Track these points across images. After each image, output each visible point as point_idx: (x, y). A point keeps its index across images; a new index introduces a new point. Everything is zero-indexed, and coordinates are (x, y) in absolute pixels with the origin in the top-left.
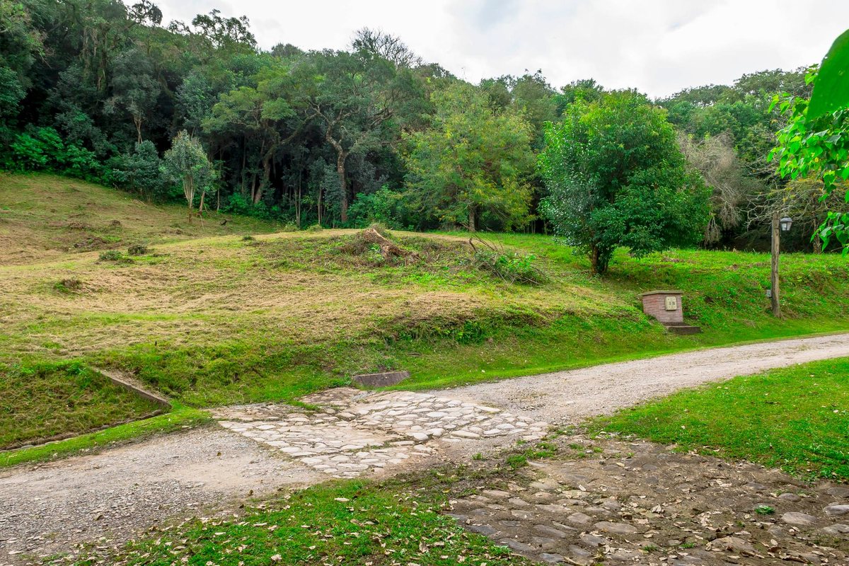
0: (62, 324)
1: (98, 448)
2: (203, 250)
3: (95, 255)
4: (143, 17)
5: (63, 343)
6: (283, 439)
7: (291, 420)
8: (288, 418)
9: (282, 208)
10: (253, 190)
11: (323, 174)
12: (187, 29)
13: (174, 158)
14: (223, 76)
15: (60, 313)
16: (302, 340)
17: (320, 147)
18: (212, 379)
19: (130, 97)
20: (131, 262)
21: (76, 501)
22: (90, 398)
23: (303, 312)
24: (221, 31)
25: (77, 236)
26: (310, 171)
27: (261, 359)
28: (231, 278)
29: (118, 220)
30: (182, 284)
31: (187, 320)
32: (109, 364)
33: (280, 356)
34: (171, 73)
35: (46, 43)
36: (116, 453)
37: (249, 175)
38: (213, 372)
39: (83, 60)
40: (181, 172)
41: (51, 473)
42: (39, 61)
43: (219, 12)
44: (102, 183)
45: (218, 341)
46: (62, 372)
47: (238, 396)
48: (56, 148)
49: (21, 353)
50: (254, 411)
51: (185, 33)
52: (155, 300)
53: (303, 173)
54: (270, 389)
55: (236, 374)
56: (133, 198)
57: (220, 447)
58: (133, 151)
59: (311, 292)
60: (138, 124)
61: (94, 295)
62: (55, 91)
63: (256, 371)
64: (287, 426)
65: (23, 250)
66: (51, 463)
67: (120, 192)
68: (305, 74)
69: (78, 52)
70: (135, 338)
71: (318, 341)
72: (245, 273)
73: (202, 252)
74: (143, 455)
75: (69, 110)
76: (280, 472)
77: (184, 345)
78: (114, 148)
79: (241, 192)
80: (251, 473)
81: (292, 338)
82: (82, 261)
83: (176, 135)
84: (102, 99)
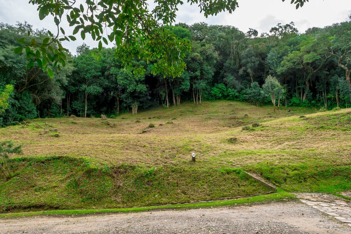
0: (232, 154)
1: (251, 204)
2: (282, 123)
3: (240, 128)
4: (251, 35)
5: (233, 162)
6: (335, 212)
7: (337, 203)
8: (335, 202)
9: (317, 101)
10: (302, 95)
11: (338, 82)
12: (268, 35)
13: (266, 87)
14: (284, 49)
15: (231, 150)
16: (337, 164)
17: (335, 70)
18: (293, 180)
19: (248, 67)
20: (254, 130)
21: (247, 224)
22: (245, 183)
23: (336, 150)
24: (282, 31)
25: (233, 121)
26: (330, 82)
27: (316, 172)
28: (296, 135)
29: (247, 114)
30: (275, 138)
31: (279, 153)
32: (250, 170)
33: (326, 171)
34: (263, 54)
35: (219, 55)
36: (258, 207)
37: (299, 89)
38: (293, 176)
39: (231, 57)
40: (270, 92)
41: (236, 211)
42: (217, 61)
43: (280, 24)
44: (240, 101)
45: (294, 163)
46: (234, 173)
47: (307, 189)
48: (224, 90)
49: (221, 165)
50: (316, 196)
51: (267, 36)
52: (265, 145)
53: (326, 83)
54: (322, 186)
55: (305, 178)
56: (251, 105)
57: (303, 211)
58: (250, 87)
59: (339, 140)
60: (251, 76)
61: (242, 143)
62: (222, 70)
63: (314, 178)
64: (335, 206)
65: (216, 128)
66: (235, 207)
67: (247, 103)
68: (324, 38)
69: (229, 55)
70: (259, 160)
71: (346, 165)
72: (303, 132)
73: (282, 124)
74: (269, 209)
75: (228, 76)
76: (337, 229)
77: (279, 164)
78: (243, 87)
79: (296, 97)
80: (321, 226)
81: (331, 163)
82: (236, 130)
83: (266, 77)
84: (238, 70)
